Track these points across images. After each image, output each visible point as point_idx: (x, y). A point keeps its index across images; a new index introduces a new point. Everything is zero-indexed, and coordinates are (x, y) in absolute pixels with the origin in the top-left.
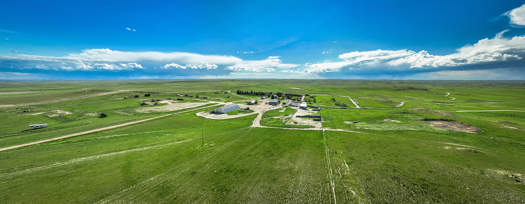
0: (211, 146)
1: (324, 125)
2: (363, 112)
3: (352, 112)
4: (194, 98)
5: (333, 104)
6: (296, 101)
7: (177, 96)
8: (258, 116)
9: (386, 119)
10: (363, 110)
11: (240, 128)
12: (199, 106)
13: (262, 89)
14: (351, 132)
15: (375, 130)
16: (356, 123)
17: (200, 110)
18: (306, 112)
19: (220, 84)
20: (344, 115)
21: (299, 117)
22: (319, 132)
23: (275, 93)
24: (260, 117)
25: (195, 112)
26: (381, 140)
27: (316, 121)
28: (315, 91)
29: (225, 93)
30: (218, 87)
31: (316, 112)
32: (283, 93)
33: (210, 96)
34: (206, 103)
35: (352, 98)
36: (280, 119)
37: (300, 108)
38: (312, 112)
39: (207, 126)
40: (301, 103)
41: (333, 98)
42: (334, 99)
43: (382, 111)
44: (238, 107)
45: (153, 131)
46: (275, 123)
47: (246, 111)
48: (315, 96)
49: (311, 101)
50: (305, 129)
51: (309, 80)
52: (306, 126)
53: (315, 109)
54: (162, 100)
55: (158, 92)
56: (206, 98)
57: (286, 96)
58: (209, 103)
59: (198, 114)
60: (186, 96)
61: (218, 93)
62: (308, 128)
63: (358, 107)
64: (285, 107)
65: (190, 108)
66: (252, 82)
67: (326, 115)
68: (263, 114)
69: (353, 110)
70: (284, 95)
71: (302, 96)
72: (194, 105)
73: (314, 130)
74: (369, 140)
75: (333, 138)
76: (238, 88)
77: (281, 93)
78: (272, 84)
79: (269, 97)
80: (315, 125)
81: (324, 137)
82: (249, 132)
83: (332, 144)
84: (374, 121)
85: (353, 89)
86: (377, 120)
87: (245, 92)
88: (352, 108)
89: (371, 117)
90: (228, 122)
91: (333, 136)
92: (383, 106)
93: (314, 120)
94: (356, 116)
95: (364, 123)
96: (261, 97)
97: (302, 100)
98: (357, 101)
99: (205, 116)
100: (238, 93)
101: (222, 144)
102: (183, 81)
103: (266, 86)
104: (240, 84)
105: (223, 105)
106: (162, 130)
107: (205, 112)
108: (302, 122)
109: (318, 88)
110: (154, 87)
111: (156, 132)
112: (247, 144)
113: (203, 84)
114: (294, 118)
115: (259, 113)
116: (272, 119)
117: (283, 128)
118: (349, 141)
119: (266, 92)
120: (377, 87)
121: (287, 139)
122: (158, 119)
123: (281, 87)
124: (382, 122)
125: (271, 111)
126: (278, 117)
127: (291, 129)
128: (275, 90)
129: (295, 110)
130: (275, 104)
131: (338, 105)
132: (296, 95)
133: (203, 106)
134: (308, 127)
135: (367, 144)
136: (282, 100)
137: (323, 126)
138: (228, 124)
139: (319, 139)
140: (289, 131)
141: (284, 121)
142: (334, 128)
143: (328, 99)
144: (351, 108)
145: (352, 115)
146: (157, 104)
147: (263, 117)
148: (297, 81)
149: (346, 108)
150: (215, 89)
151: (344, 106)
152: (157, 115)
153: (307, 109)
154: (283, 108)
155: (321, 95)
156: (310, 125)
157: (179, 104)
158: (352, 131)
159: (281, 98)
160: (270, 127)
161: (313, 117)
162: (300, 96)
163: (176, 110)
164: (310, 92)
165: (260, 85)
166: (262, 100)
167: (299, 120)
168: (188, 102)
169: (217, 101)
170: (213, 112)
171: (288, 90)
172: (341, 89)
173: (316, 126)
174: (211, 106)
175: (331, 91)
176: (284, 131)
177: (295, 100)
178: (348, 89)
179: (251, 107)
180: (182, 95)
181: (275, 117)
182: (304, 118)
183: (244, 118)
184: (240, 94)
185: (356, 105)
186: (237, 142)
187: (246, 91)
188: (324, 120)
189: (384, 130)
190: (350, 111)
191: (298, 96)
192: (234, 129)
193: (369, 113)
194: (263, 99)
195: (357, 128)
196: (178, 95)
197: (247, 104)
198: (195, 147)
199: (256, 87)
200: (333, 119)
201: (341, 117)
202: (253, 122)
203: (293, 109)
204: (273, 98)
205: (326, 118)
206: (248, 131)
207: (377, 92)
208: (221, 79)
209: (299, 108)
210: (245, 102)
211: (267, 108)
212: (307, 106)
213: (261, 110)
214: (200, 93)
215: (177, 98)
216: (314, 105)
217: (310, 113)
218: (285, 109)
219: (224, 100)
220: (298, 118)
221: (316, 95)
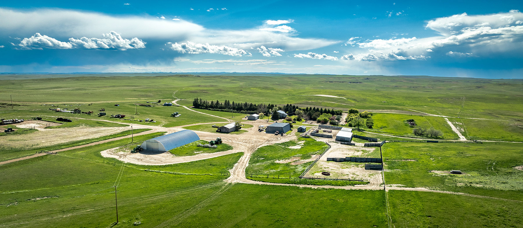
0: (135, 225)
1: (389, 178)
2: (474, 150)
3: (451, 149)
4: (95, 117)
5: (410, 131)
6: (328, 124)
7: (57, 113)
8: (242, 158)
9: (519, 165)
10: (473, 146)
11: (200, 184)
12: (107, 136)
13: (251, 97)
14: (446, 194)
15: (495, 190)
16: (458, 175)
17: (109, 146)
18: (350, 150)
19: (153, 85)
20: (431, 157)
21: (334, 160)
22: (377, 193)
23: (282, 107)
24: (245, 160)
25: (97, 149)
26: (507, 209)
27: (371, 169)
28: (371, 102)
29: (165, 105)
30: (150, 91)
31: (372, 149)
32: (298, 105)
33: (131, 111)
34: (123, 128)
35: (451, 120)
36: (292, 165)
37: (336, 140)
38: (364, 149)
39: (127, 181)
40: (339, 129)
41: (411, 118)
42: (413, 120)
43: (513, 148)
44: (196, 137)
45: (5, 191)
46: (280, 173)
47: (215, 148)
48: (372, 115)
49: (362, 126)
50: (347, 188)
51: (359, 77)
52: (350, 180)
53: (371, 142)
54: (22, 121)
55: (14, 103)
56: (123, 117)
57: (305, 114)
58: (129, 128)
59: (105, 154)
60: (77, 111)
61: (149, 106)
62: (353, 185)
63: (463, 139)
64: (304, 139)
65: (85, 138)
66: (227, 80)
67: (394, 156)
68: (254, 154)
69: (452, 146)
70: (301, 111)
71: (341, 114)
72: (96, 133)
73: (366, 190)
74: (482, 210)
75: (407, 207)
76: (196, 94)
77: (294, 107)
78: (273, 84)
79: (267, 114)
80: (369, 178)
81: (388, 205)
82: (220, 193)
83: (405, 219)
84: (495, 169)
85: (456, 100)
86: (500, 167)
87: (212, 102)
88: (451, 142)
89: (490, 160)
90: (172, 171)
91: (408, 202)
92: (515, 137)
93: (367, 168)
94: (458, 159)
95: (475, 174)
96: (249, 115)
97: (341, 123)
98: (461, 127)
99: (120, 157)
100: (197, 105)
101: (159, 220)
102: (68, 78)
103: (260, 91)
104: (199, 86)
105: (162, 134)
106: (26, 189)
107: (121, 149)
108: (341, 170)
109: (378, 96)
110: (4, 92)
111: (14, 192)
112: (216, 219)
113: (114, 85)
114: (322, 163)
115: (243, 151)
116: (273, 164)
117: (298, 186)
118: (440, 212)
119: (260, 103)
120: (505, 95)
121: (306, 209)
122: (15, 164)
123: (294, 93)
124: (511, 171)
125: (271, 148)
126: (287, 161)
127: (316, 187)
128: (280, 101)
129: (326, 146)
130: (280, 131)
131: (421, 135)
132: (328, 112)
133: (115, 136)
134: (352, 182)
135: (478, 219)
136: (296, 121)
137: (387, 182)
138: (174, 175)
139: (377, 209)
140: (311, 192)
141: (300, 169)
142: (409, 185)
143: (398, 121)
144: (449, 142)
145: (450, 157)
146: (12, 131)
147: (254, 160)
148: (331, 80)
149: (437, 142)
150: (143, 96)
151: (434, 137)
152: (12, 154)
153: (352, 142)
154: (299, 140)
155: (385, 111)
156: (357, 179)
157: (61, 129)
158: (448, 192)
159: (293, 117)
160: (268, 184)
161: (366, 162)
162: (337, 114)
163: (56, 143)
164: (361, 104)
165: (245, 88)
166: (250, 122)
167: (334, 168)
168: (81, 127)
169: (148, 124)
170: (139, 150)
171: (310, 99)
172: (429, 100)
173: (371, 180)
174: (134, 135)
175: (405, 102)
176: (300, 191)
177: (325, 122)
178: (445, 100)
179: (225, 138)
180: (67, 109)
181: (281, 162)
182: (346, 162)
183: (210, 163)
184: (201, 108)
185: (459, 134)
186: (195, 217)
187: (215, 101)
188: (389, 168)
189: (514, 189)
190: (445, 149)
191: (333, 113)
192: (188, 188)
193: (485, 153)
194: (253, 119)
195: (459, 185)
196: (58, 109)
197: (217, 131)
198: (100, 225)
199: (238, 93)
200: (409, 164)
201: (426, 162)
202: (231, 171)
203: (320, 144)
204: (276, 117)
205: (393, 163)
206: (218, 193)
207: (505, 106)
208: (155, 73)
209: (334, 139)
210: (211, 126)
211: (261, 140)
212: (352, 137)
213: (248, 145)
214: (109, 106)
215: (57, 117)
216: (368, 133)
217: (358, 151)
218: (302, 142)
219: (164, 122)
220: (332, 164)
221: (374, 111)
